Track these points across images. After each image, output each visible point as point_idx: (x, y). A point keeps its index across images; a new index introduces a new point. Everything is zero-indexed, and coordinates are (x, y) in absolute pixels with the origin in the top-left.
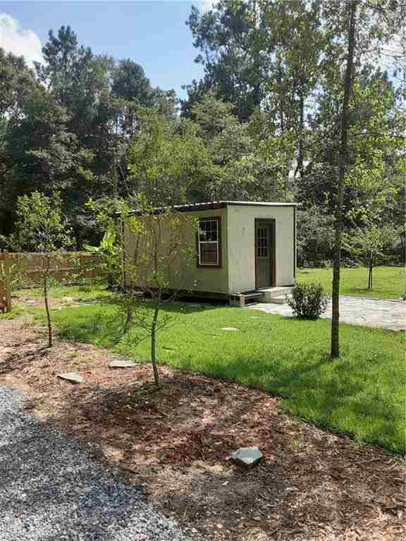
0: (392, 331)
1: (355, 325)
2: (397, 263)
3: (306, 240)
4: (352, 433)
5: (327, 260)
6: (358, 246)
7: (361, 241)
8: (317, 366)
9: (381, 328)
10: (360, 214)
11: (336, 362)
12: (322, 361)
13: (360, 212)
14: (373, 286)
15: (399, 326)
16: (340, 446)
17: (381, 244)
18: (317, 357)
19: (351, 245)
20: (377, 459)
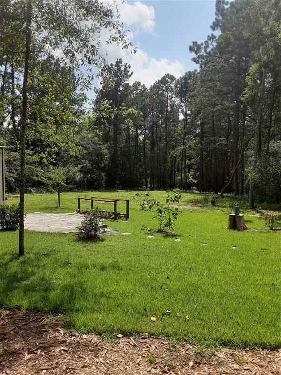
0: (65, 234)
1: (42, 231)
2: (79, 190)
3: (17, 174)
4: (19, 306)
5: (32, 188)
6: (50, 179)
7: (52, 176)
8: (6, 264)
9: (58, 233)
10: (42, 158)
11: (22, 259)
12: (11, 260)
13: (42, 157)
14: (60, 205)
15: (70, 230)
16: (10, 317)
17: (65, 178)
18: (7, 258)
19: (45, 178)
20: (34, 319)
